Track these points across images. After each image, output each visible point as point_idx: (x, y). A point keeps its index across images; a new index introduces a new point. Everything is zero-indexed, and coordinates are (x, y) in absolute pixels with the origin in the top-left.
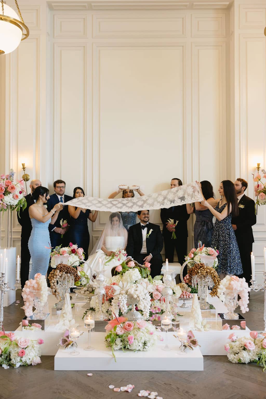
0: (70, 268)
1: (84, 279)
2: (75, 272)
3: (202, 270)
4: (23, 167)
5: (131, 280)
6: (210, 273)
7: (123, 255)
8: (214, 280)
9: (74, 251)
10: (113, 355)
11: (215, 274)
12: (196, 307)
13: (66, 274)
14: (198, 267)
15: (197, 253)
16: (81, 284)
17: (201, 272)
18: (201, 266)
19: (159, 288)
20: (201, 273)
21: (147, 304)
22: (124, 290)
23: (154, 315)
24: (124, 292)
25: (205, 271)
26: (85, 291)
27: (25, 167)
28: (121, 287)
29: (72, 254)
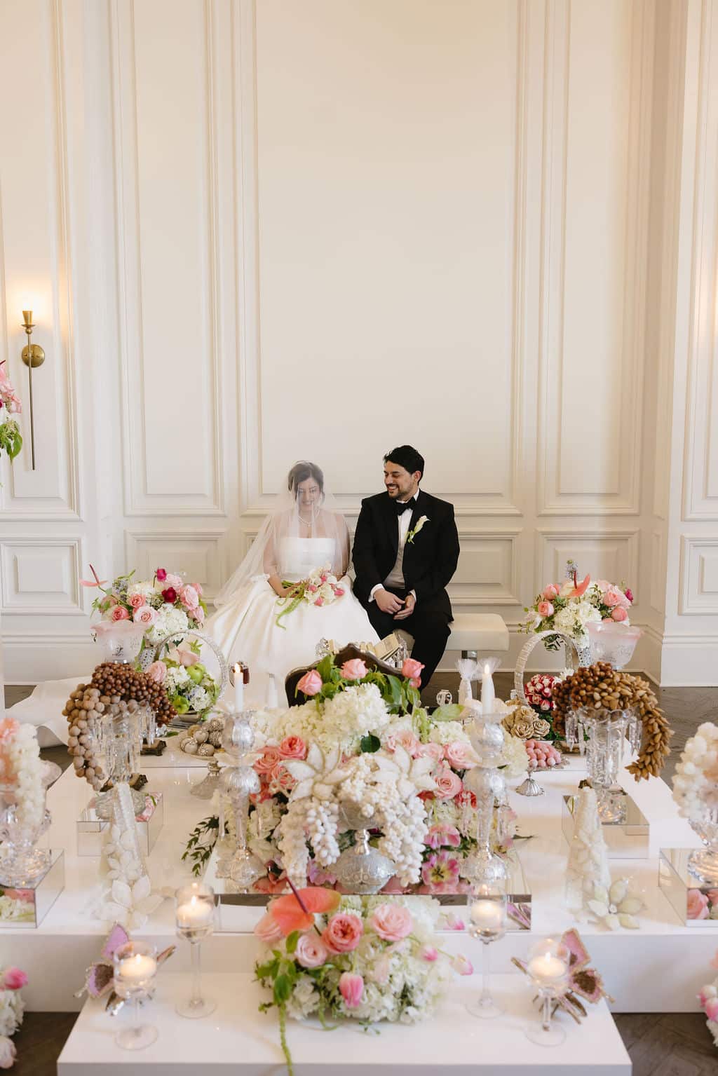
0: (137, 683)
1: (199, 692)
2: (156, 694)
3: (605, 690)
4: (24, 323)
5: (352, 729)
6: (632, 701)
7: (332, 588)
8: (646, 725)
9: (171, 594)
10: (285, 1049)
11: (649, 704)
12: (590, 838)
13: (123, 703)
14: (592, 680)
15: (564, 600)
16: (191, 709)
17: (603, 698)
18: (603, 674)
19: (451, 753)
20: (601, 700)
21: (413, 835)
22: (327, 780)
23: (434, 857)
24: (325, 791)
25: (618, 695)
26: (199, 744)
27: (32, 324)
28: (315, 769)
29: (164, 605)
